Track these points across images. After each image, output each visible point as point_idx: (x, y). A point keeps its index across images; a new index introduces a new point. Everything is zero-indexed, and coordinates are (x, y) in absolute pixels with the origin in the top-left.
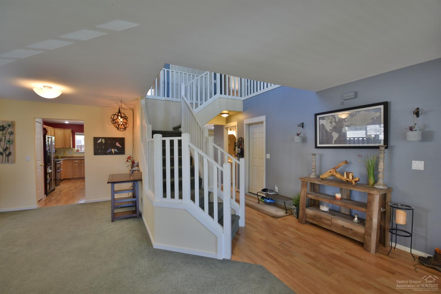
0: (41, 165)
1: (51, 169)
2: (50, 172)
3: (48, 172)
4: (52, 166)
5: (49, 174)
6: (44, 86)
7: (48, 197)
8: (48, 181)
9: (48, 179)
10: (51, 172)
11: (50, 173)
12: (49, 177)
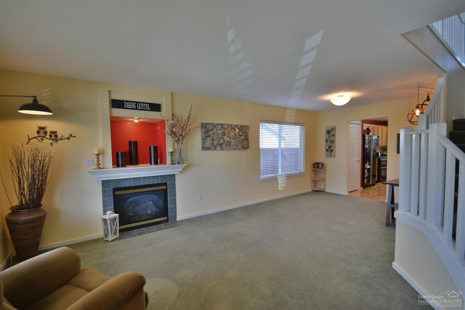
0: (358, 161)
1: (369, 165)
2: (368, 167)
3: (366, 167)
4: (371, 163)
5: (366, 169)
6: (338, 96)
7: (364, 189)
8: (366, 176)
9: (366, 174)
10: (370, 168)
11: (369, 170)
12: (367, 172)
